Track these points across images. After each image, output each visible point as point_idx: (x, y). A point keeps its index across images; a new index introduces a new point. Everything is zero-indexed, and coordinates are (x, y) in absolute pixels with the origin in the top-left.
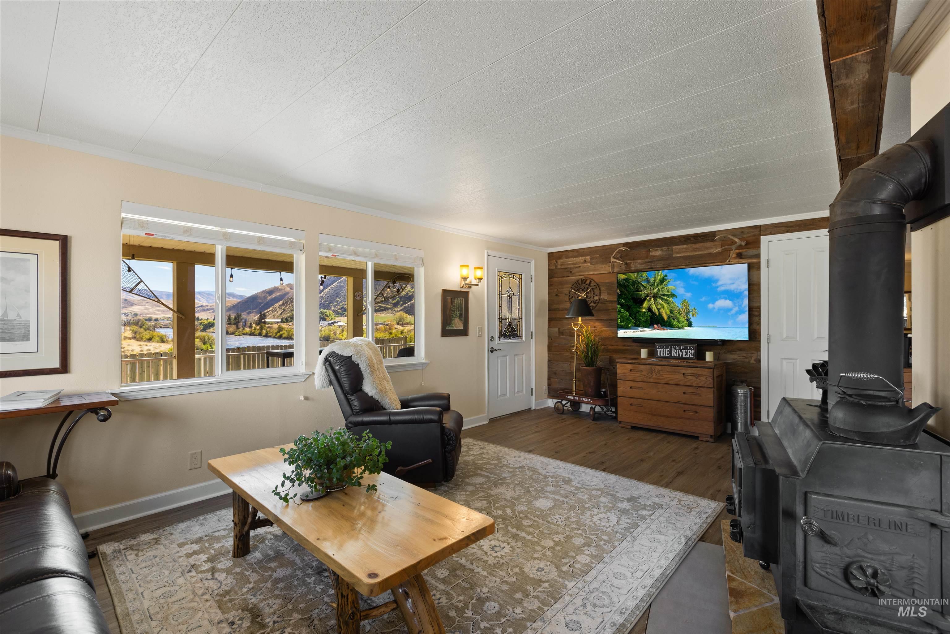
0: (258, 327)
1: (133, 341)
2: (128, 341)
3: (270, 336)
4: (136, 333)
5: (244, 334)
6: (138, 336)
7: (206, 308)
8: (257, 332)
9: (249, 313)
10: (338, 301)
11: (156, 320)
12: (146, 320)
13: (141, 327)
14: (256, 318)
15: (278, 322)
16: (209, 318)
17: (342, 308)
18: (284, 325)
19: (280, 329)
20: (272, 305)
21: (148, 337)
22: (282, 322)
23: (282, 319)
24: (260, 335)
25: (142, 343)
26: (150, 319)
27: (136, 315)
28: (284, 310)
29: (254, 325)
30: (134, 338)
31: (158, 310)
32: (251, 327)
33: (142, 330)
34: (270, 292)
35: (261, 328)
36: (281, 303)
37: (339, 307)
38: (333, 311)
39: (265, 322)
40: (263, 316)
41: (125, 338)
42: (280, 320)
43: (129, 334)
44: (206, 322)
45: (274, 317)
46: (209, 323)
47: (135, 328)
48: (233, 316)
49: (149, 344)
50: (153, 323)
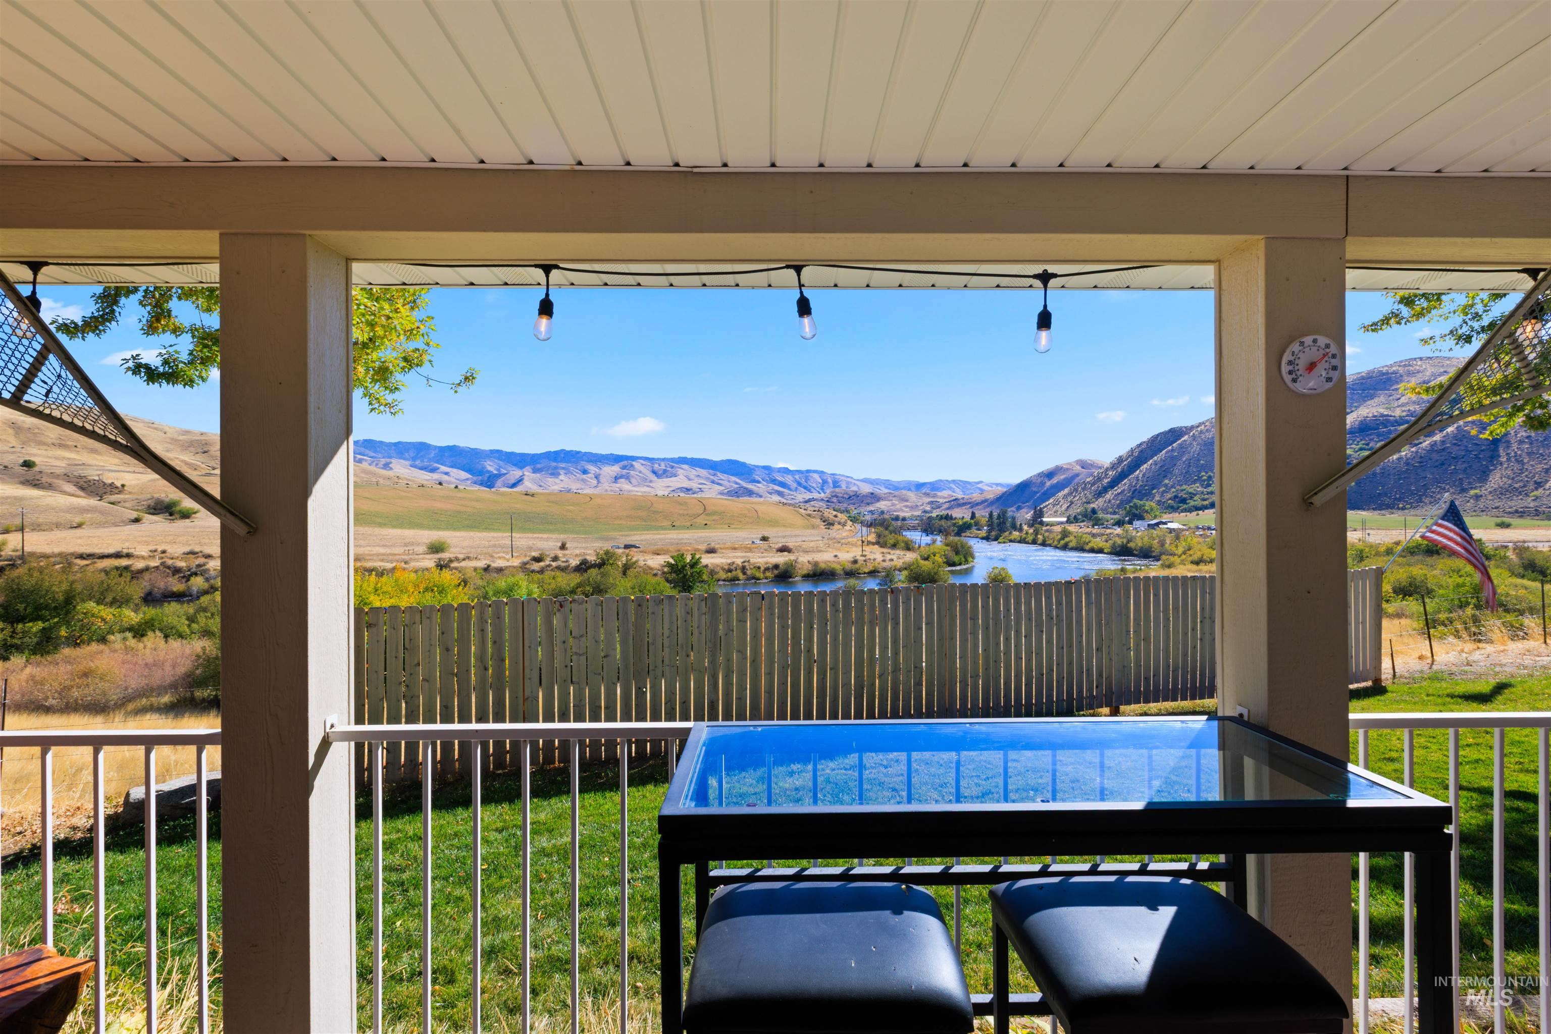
0: (1031, 531)
1: (876, 546)
2: (871, 546)
3: (1050, 545)
5: (1011, 541)
6: (881, 541)
7: (962, 501)
8: (1030, 538)
9: (1019, 508)
10: (1166, 485)
11: (904, 519)
12: (893, 519)
13: (886, 529)
14: (1029, 516)
15: (1062, 523)
16: (966, 516)
17: (1176, 497)
18: (1072, 528)
19: (1065, 534)
20: (1053, 495)
21: (892, 542)
22: (1069, 521)
23: (1068, 518)
24: (1034, 542)
25: (885, 550)
26: (897, 518)
27: (882, 512)
28: (1072, 503)
29: (1025, 527)
30: (877, 543)
31: (906, 506)
32: (1021, 530)
33: (887, 532)
34: (1050, 475)
35: (1036, 533)
36: (1066, 491)
37: (1169, 496)
38: (1159, 503)
39: (1042, 523)
40: (1039, 514)
42: (1065, 519)
43: (872, 538)
44: (961, 523)
45: (1055, 514)
46: (965, 523)
48: (995, 514)
49: (892, 552)
50: (899, 523)
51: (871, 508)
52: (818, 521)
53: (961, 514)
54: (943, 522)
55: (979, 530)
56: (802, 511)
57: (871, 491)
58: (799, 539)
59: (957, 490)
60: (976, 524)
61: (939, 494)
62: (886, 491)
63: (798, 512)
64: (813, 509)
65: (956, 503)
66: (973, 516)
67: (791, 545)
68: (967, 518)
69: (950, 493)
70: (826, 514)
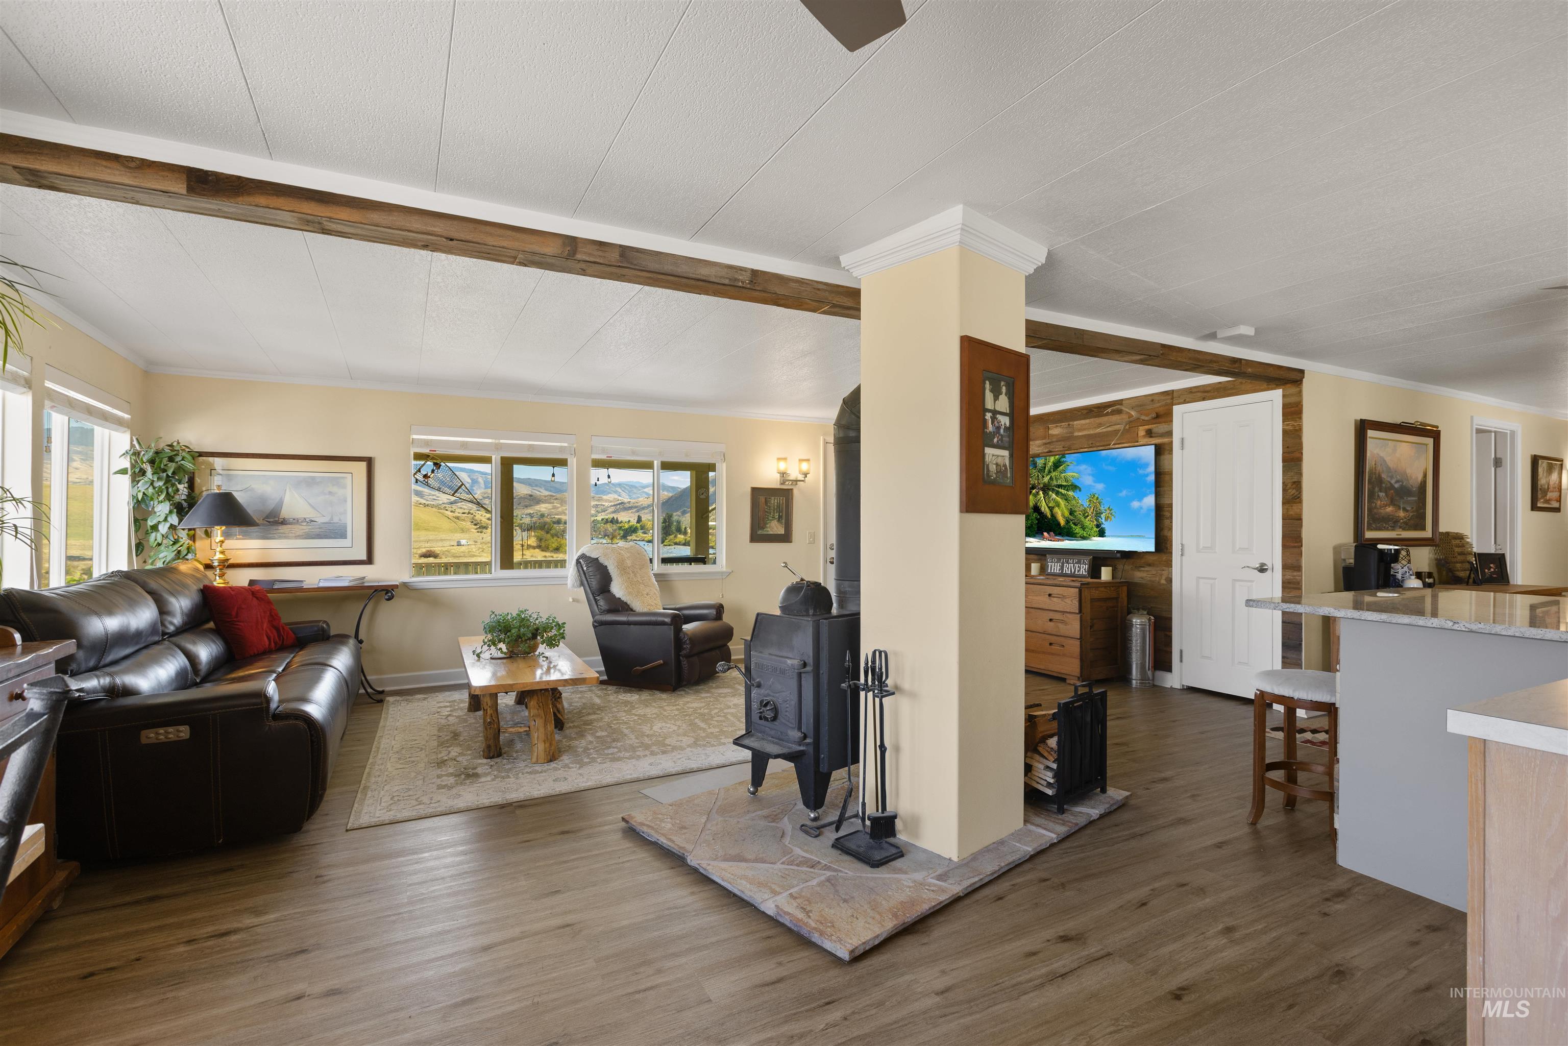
1: (537, 550)
2: (532, 551)
4: (541, 540)
5: (676, 544)
6: (543, 544)
7: (628, 505)
12: (554, 523)
13: (547, 533)
16: (632, 520)
21: (554, 545)
27: (542, 516)
30: (539, 547)
33: (549, 535)
41: (529, 547)
43: (532, 541)
44: (627, 526)
46: (631, 527)
47: (541, 533)
51: (530, 511)
52: (468, 524)
53: (627, 518)
54: (609, 526)
55: (645, 533)
56: (448, 513)
57: (530, 493)
58: (447, 543)
59: (623, 494)
60: (642, 528)
61: (605, 497)
62: (547, 493)
63: (443, 514)
64: (462, 511)
65: (622, 507)
66: (639, 520)
67: (437, 550)
68: (634, 522)
69: (616, 496)
70: (478, 517)
